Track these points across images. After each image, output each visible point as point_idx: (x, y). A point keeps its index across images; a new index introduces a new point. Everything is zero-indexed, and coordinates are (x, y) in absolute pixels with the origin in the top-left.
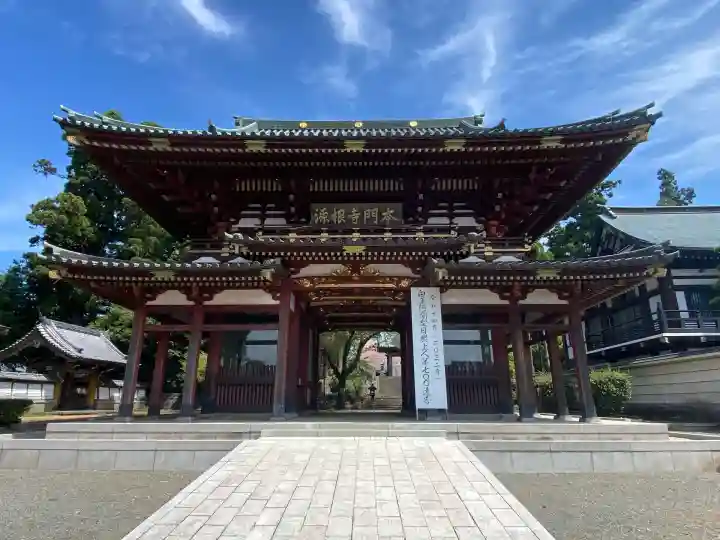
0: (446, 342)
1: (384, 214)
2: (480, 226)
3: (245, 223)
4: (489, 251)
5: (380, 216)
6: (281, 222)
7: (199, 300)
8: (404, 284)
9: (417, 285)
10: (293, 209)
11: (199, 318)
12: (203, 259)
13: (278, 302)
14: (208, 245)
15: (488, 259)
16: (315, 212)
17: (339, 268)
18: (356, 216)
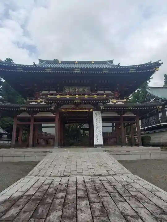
0: (103, 126)
1: (85, 90)
2: (112, 94)
3: (44, 92)
4: (115, 101)
5: (84, 90)
6: (55, 92)
7: (32, 116)
8: (91, 110)
9: (95, 110)
10: (58, 88)
11: (32, 121)
12: (32, 103)
13: (55, 116)
14: (34, 99)
15: (115, 103)
16: (65, 89)
17: (73, 106)
18: (76, 90)
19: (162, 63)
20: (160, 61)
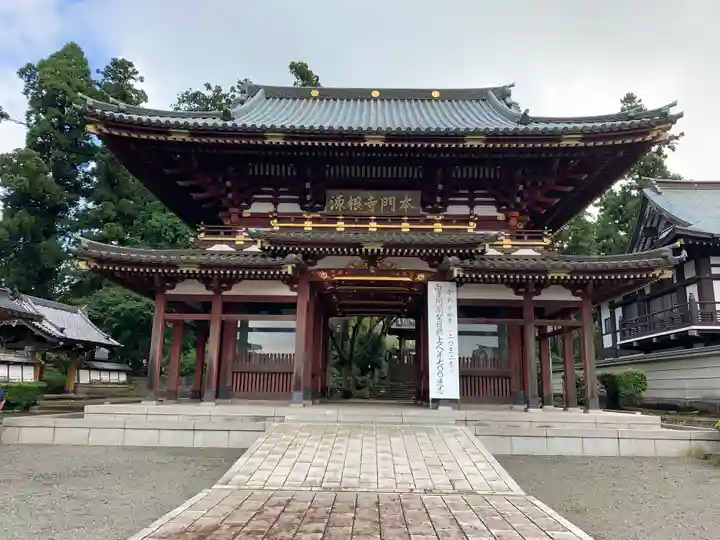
0: (460, 333)
1: (402, 202)
2: (501, 217)
3: (257, 208)
4: (507, 243)
5: (398, 205)
6: (295, 208)
7: (218, 292)
8: (421, 277)
9: (433, 279)
10: (309, 197)
11: (217, 308)
12: (217, 248)
13: (295, 294)
14: (222, 232)
15: (507, 253)
16: (330, 199)
17: (356, 261)
18: (372, 204)
19: (680, 116)
20: (674, 104)
